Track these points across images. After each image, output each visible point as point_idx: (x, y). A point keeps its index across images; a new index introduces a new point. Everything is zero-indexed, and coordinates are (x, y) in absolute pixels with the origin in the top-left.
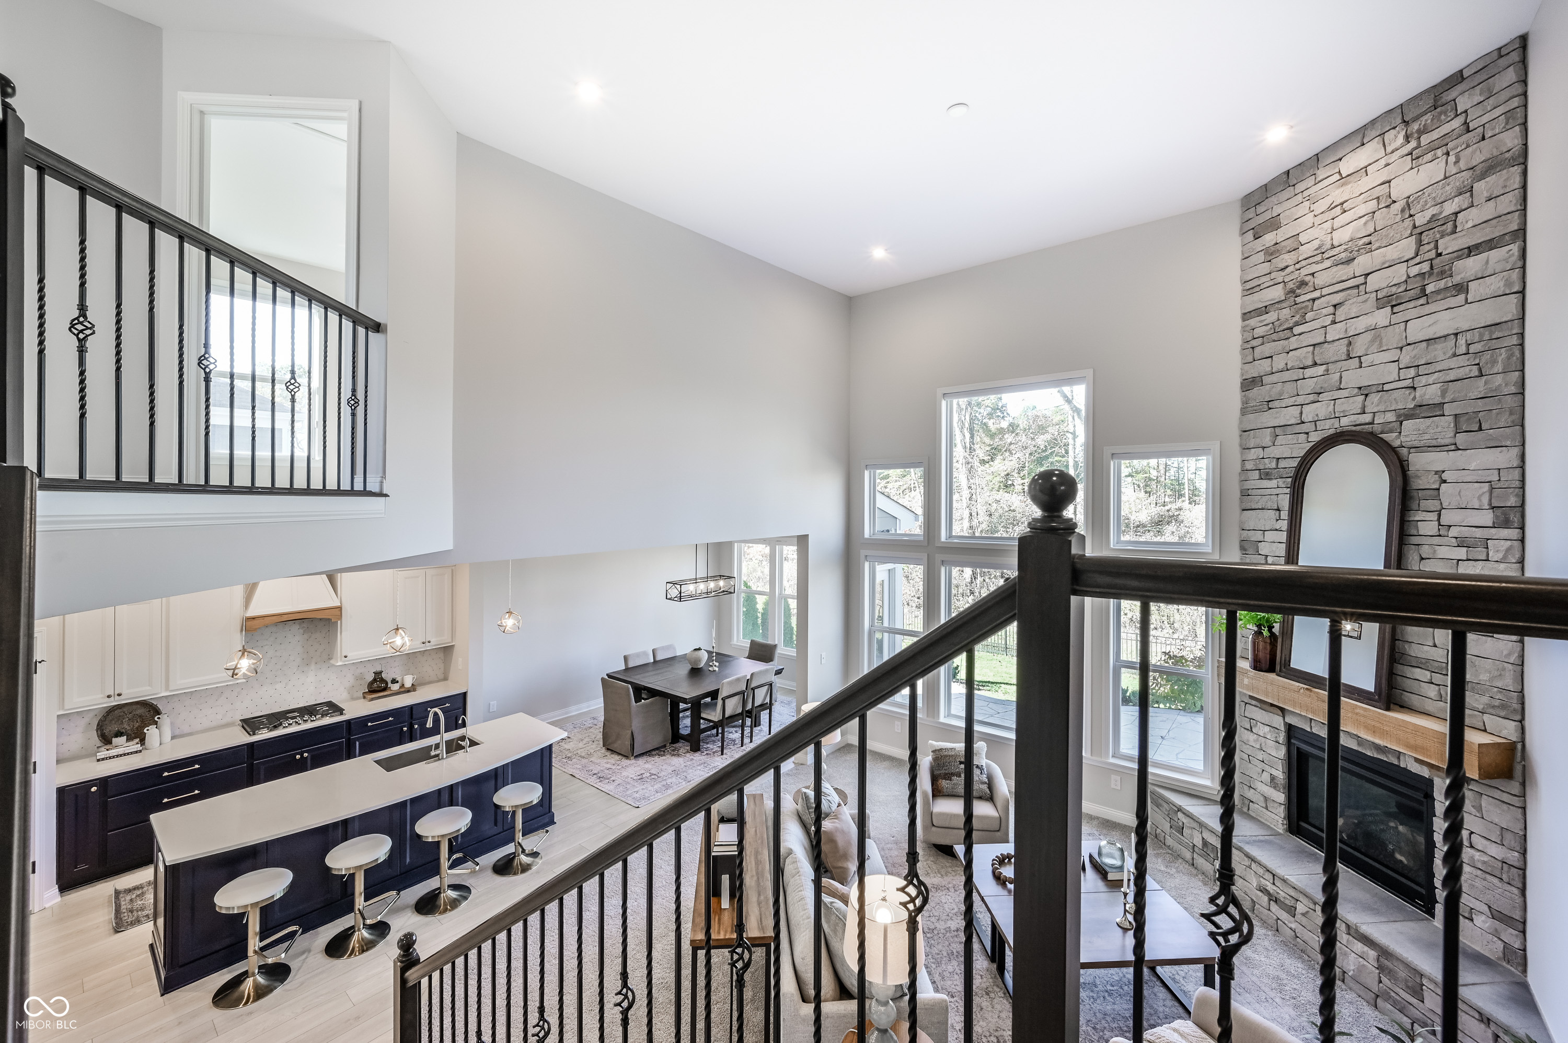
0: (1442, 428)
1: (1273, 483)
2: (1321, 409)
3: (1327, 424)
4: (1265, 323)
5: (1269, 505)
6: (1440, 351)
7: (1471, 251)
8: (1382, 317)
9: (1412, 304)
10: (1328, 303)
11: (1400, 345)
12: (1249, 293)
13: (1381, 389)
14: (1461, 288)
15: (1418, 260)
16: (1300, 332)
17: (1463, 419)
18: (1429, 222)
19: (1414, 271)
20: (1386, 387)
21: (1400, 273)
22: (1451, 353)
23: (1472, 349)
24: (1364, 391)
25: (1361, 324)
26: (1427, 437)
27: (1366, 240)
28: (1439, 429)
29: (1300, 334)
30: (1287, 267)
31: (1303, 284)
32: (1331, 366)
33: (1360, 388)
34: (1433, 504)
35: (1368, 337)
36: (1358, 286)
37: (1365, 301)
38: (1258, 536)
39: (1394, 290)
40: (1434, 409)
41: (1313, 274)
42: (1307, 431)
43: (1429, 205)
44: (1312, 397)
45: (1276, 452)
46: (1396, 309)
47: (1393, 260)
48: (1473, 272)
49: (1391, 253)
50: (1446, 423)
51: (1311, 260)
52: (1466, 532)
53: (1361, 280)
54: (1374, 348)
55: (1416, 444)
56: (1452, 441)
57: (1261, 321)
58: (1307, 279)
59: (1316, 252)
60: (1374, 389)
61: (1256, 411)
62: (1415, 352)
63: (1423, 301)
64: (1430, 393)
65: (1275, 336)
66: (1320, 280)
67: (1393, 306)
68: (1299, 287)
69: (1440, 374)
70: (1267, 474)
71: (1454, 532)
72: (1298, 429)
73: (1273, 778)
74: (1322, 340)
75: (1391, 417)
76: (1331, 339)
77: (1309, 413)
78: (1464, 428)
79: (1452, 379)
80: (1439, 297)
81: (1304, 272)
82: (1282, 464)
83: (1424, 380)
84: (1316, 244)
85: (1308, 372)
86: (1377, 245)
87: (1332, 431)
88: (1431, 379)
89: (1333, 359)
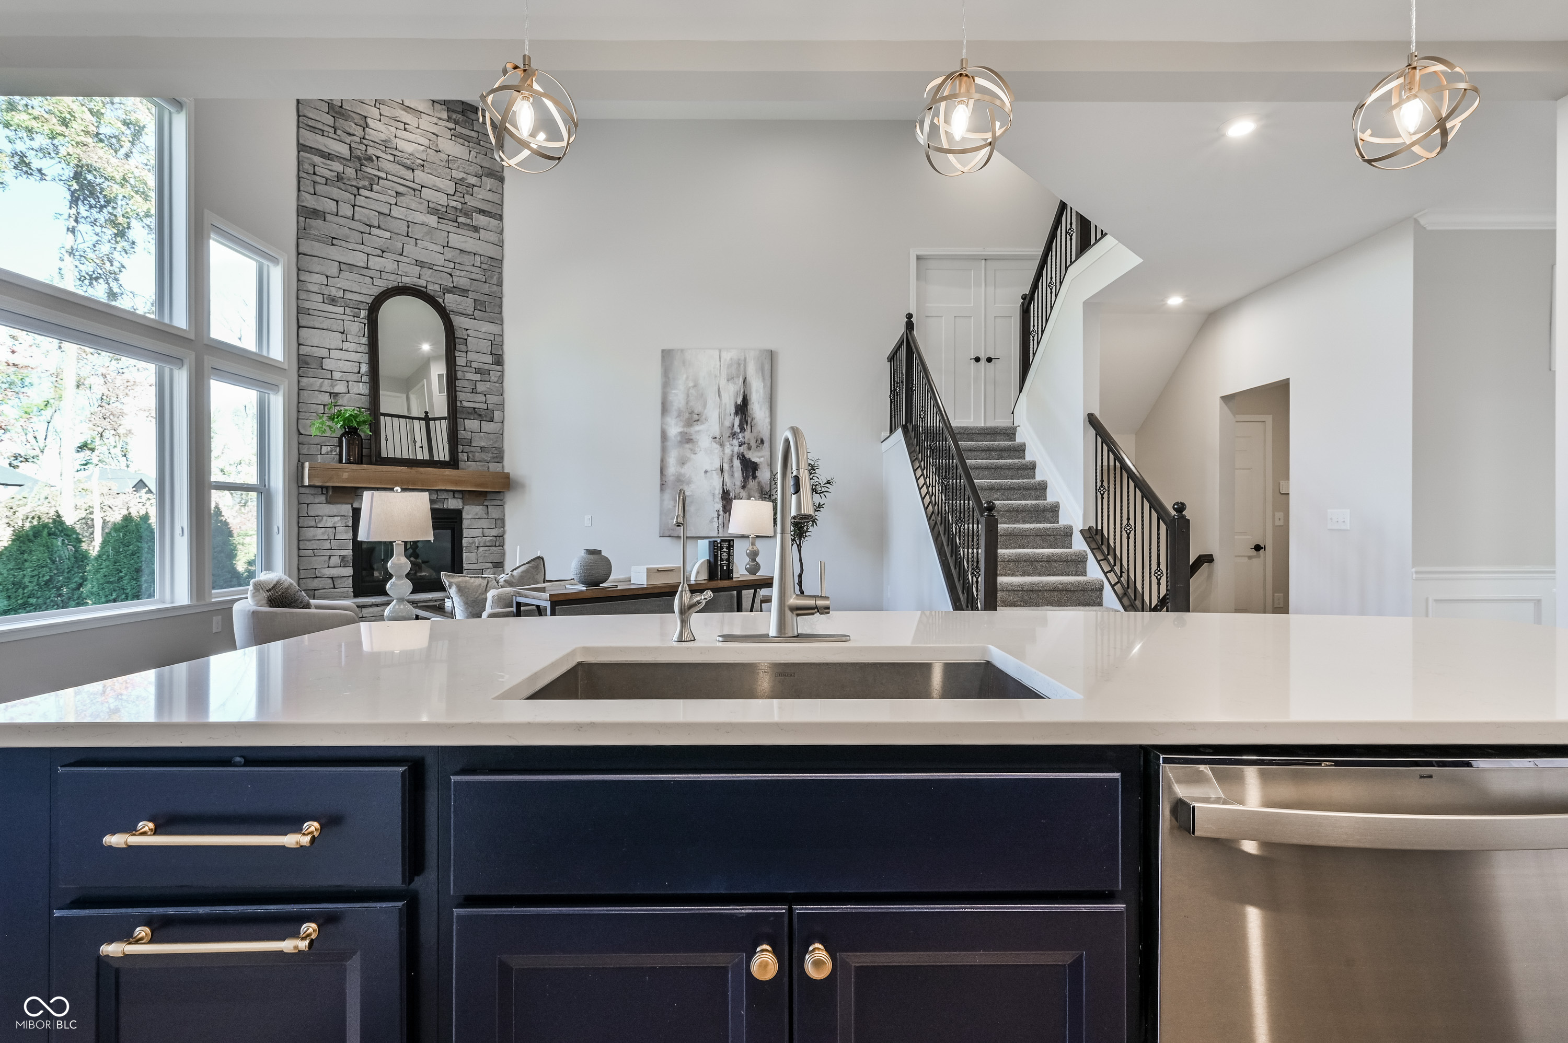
0: (466, 304)
1: (341, 310)
2: (387, 263)
3: (393, 277)
4: (329, 167)
5: (335, 328)
6: (466, 259)
7: (482, 212)
8: (432, 220)
9: (451, 223)
10: (393, 187)
11: (444, 245)
12: (308, 128)
13: (431, 267)
14: (476, 229)
15: (455, 198)
16: (368, 196)
17: (478, 303)
18: (460, 180)
19: (454, 204)
20: (435, 267)
21: (443, 200)
22: (472, 263)
23: (484, 266)
24: (420, 263)
25: (420, 217)
26: (461, 307)
27: (422, 163)
28: (467, 305)
29: (366, 197)
30: (353, 135)
31: (370, 159)
32: (394, 236)
33: (416, 261)
34: (463, 348)
35: (425, 229)
36: (414, 190)
37: (421, 203)
38: (324, 353)
39: (439, 207)
40: (464, 292)
41: (378, 157)
42: (372, 276)
43: (460, 170)
44: (379, 252)
45: (342, 283)
46: (440, 220)
47: (440, 188)
48: (483, 224)
49: (439, 183)
50: (470, 302)
51: (377, 145)
52: (482, 366)
53: (419, 187)
54: (427, 238)
55: (455, 309)
56: (472, 313)
57: (323, 163)
58: (375, 158)
59: (381, 142)
60: (427, 265)
61: (319, 241)
62: (453, 254)
63: (456, 224)
64: (463, 282)
65: (340, 184)
66: (384, 165)
67: (439, 218)
68: (366, 159)
69: (468, 273)
70: (333, 300)
71: (474, 365)
72: (365, 272)
73: (343, 558)
74: (388, 212)
75: (437, 288)
76: (396, 216)
77: (375, 262)
78: (479, 308)
79: (473, 278)
80: (465, 228)
81: (371, 151)
82: (349, 296)
83: (458, 273)
84: (383, 137)
85: (375, 231)
86: (429, 171)
87: (395, 284)
88: (463, 274)
89: (397, 231)
